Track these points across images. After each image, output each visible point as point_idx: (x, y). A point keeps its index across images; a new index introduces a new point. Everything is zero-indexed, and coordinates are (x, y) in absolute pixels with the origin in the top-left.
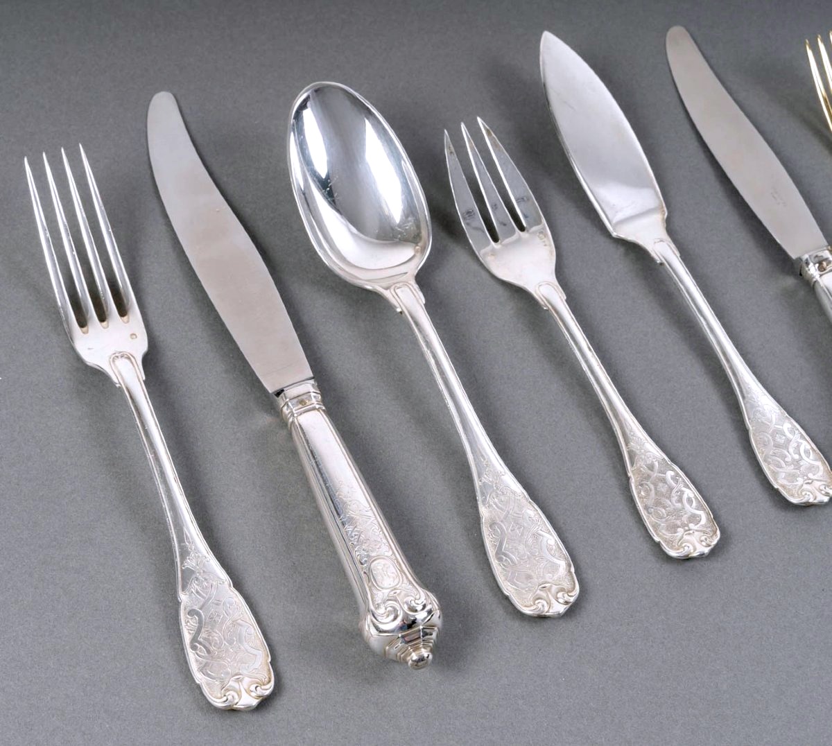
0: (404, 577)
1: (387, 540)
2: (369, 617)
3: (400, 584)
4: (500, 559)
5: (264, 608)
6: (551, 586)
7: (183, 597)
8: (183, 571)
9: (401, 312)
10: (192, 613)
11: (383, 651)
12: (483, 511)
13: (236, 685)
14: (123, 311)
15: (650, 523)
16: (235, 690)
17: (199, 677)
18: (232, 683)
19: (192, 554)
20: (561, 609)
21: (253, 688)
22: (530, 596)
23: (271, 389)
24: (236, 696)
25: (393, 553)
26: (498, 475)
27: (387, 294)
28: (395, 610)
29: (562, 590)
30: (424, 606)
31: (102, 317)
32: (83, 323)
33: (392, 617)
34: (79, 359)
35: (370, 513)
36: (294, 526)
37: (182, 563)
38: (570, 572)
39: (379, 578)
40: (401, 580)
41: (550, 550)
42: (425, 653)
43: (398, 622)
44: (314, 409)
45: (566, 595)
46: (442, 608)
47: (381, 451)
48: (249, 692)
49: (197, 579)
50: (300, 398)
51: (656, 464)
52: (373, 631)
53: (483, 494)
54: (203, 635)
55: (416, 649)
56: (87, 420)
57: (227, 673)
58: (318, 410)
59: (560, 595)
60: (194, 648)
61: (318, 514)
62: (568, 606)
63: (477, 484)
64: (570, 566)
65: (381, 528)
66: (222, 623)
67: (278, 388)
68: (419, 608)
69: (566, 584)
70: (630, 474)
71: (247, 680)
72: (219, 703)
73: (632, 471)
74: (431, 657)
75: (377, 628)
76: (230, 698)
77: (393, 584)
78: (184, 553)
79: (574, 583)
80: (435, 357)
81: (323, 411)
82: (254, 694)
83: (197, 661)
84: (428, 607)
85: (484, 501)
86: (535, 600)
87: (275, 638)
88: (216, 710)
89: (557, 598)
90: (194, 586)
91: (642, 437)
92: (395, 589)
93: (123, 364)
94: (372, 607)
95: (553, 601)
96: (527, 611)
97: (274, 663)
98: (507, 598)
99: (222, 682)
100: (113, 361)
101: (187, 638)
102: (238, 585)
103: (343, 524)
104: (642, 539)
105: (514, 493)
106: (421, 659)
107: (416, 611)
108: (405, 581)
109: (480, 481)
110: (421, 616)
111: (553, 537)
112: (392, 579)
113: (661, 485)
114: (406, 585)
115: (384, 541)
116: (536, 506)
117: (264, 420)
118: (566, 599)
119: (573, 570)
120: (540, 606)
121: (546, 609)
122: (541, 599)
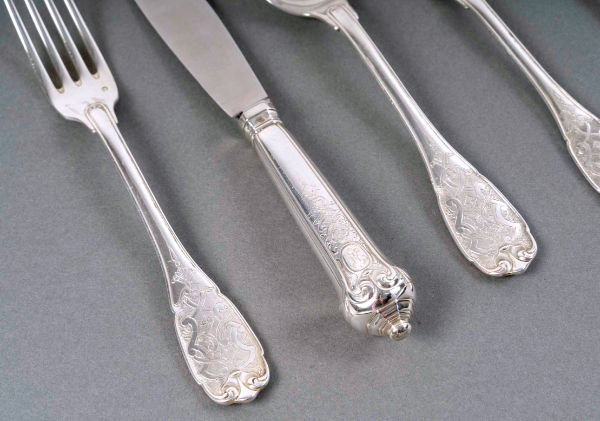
0: (374, 258)
1: (354, 228)
2: (347, 299)
3: (371, 264)
4: (461, 231)
5: (252, 307)
6: (511, 247)
7: (176, 308)
8: (173, 286)
9: (339, 30)
10: (186, 322)
11: (365, 329)
12: (439, 191)
13: (234, 381)
14: (93, 69)
15: (591, 177)
16: (233, 385)
17: (200, 379)
18: (231, 380)
19: (179, 269)
20: (523, 266)
21: (250, 381)
22: (493, 259)
23: (231, 114)
24: (236, 391)
25: (361, 238)
26: (446, 157)
27: (324, 17)
28: (369, 288)
29: (521, 249)
30: (396, 281)
31: (75, 77)
32: (58, 85)
33: (367, 296)
34: (59, 116)
35: (335, 206)
36: (270, 230)
37: (171, 278)
38: (525, 231)
39: (350, 262)
40: (372, 261)
41: (504, 215)
42: (404, 324)
43: (374, 299)
44: (272, 124)
45: (525, 253)
46: (413, 281)
47: (339, 154)
48: (247, 385)
49: (187, 291)
50: (258, 116)
51: (589, 125)
52: (353, 312)
53: (435, 175)
54: (199, 340)
55: (395, 321)
56: (72, 168)
57: (225, 371)
58: (276, 124)
59: (520, 253)
60: (191, 353)
61: (290, 218)
62: (529, 262)
63: (429, 167)
64: (525, 227)
65: (347, 218)
66: (214, 326)
67: (237, 112)
68: (392, 283)
69: (524, 243)
70: (566, 137)
71: (244, 375)
72: (221, 399)
73: (568, 135)
74: (410, 327)
75: (356, 308)
76: (230, 393)
77: (364, 266)
78: (172, 269)
79: (532, 242)
80: (374, 63)
81: (281, 125)
82: (252, 387)
83: (196, 364)
84: (400, 282)
85: (438, 182)
86: (498, 262)
87: (266, 333)
88: (220, 406)
89: (518, 257)
90: (185, 298)
91: (571, 104)
92: (367, 270)
93: (97, 114)
94: (348, 290)
95: (515, 260)
96: (493, 273)
97: (267, 355)
98: (472, 264)
99: (221, 379)
100: (89, 112)
101: (185, 345)
102: (225, 290)
103: (312, 220)
104: (586, 193)
105: (464, 170)
106: (401, 330)
107: (389, 286)
108: (375, 261)
109: (432, 164)
110: (395, 290)
111: (505, 203)
112: (363, 261)
113: (595, 142)
114: (376, 264)
115: (351, 228)
116: (485, 179)
117: (230, 143)
118: (526, 256)
119: (528, 230)
120: (503, 266)
121: (510, 268)
122: (504, 260)
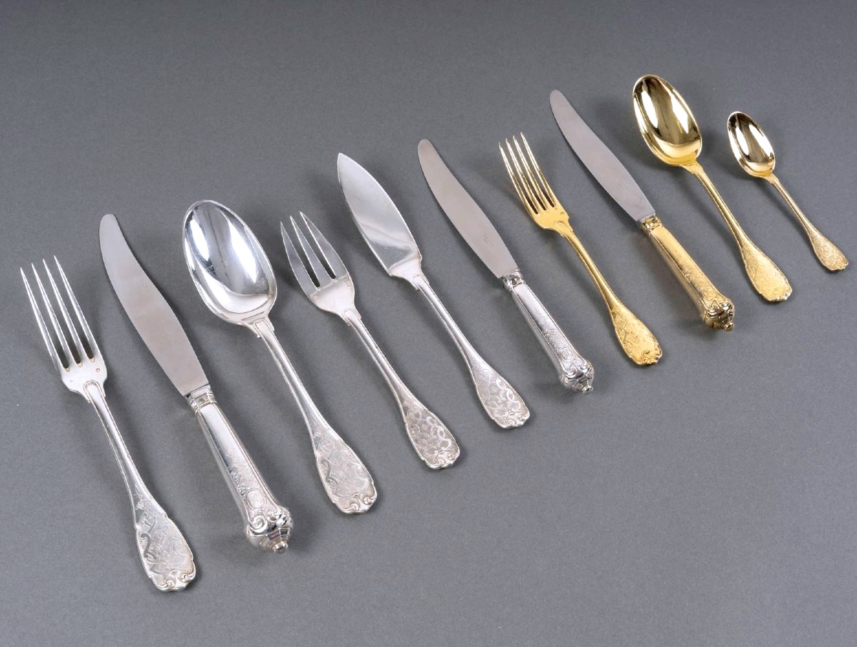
0: (268, 500)
1: (257, 479)
2: (248, 526)
3: (265, 504)
4: (329, 482)
5: (188, 527)
6: (360, 495)
7: (138, 527)
8: (136, 511)
9: (260, 338)
10: (143, 536)
11: (259, 546)
12: (317, 454)
13: (173, 576)
14: (91, 355)
15: (418, 449)
16: (172, 579)
17: (151, 574)
18: (170, 575)
19: (141, 500)
20: (367, 508)
21: (183, 577)
22: (348, 502)
23: (183, 394)
24: (173, 583)
25: (261, 486)
26: (324, 431)
27: (251, 327)
28: (262, 520)
29: (367, 496)
30: (280, 516)
31: (78, 360)
32: (66, 365)
33: (261, 525)
34: (65, 388)
35: (246, 464)
37: (135, 506)
38: (371, 484)
39: (252, 502)
40: (266, 502)
41: (358, 473)
42: (283, 544)
43: (265, 527)
44: (210, 403)
45: (369, 499)
46: (292, 516)
48: (180, 579)
49: (145, 515)
50: (201, 397)
51: (420, 413)
52: (252, 535)
53: (316, 443)
54: (151, 548)
55: (278, 542)
56: (73, 425)
57: (167, 569)
58: (212, 403)
59: (365, 499)
60: (146, 556)
61: (217, 467)
62: (370, 506)
63: (312, 437)
64: (371, 481)
65: (253, 472)
66: (162, 540)
67: (187, 392)
68: (277, 517)
69: (369, 493)
70: (405, 421)
71: (179, 572)
72: (163, 588)
73: (406, 419)
74: (287, 546)
75: (254, 532)
76: (169, 584)
77: (261, 505)
78: (137, 500)
79: (374, 491)
80: (282, 363)
81: (215, 404)
82: (184, 580)
83: (148, 564)
84: (283, 516)
85: (317, 447)
86: (351, 505)
87: (196, 545)
88: (163, 592)
89: (364, 501)
90: (144, 519)
91: (411, 397)
92: (262, 508)
93: (92, 389)
94: (249, 520)
95: (361, 503)
96: (347, 511)
97: (195, 560)
98: (334, 505)
99: (164, 575)
100: (86, 387)
101: (142, 551)
102: (171, 515)
103: (230, 472)
104: (414, 459)
105: (335, 440)
106: (281, 548)
107: (276, 520)
108: (268, 502)
109: (314, 436)
110: (280, 522)
112: (260, 502)
113: (424, 425)
114: (268, 505)
115: (255, 479)
116: (350, 449)
117: (182, 413)
118: (369, 501)
119: (373, 483)
120: (353, 507)
121: (357, 508)
122: (354, 503)
